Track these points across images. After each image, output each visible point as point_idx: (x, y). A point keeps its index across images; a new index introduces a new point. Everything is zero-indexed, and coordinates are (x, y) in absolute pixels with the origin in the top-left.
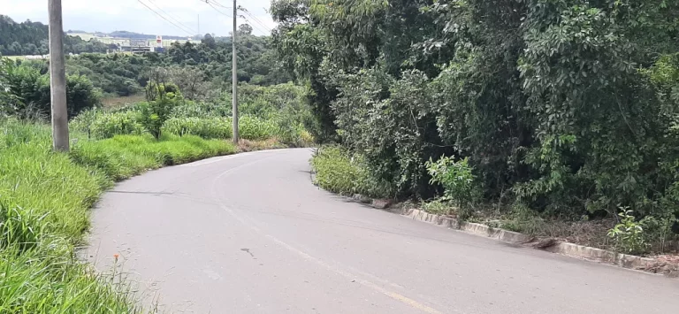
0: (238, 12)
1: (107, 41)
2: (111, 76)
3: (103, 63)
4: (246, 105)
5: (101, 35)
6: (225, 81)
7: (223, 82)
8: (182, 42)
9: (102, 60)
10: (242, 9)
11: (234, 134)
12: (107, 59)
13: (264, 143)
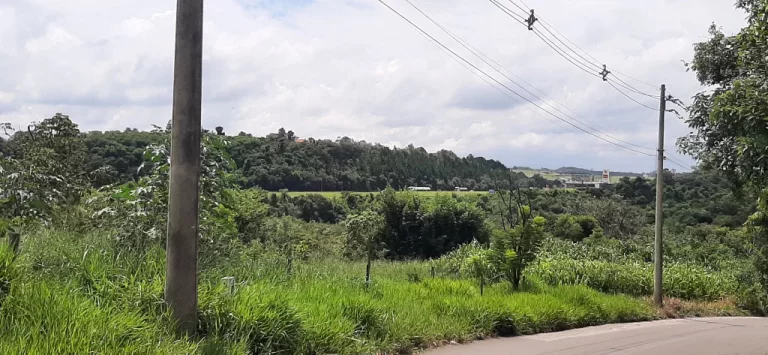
0: (669, 105)
1: (550, 178)
2: (546, 214)
3: (540, 200)
4: (689, 248)
5: (547, 171)
6: (681, 222)
7: (677, 224)
8: (633, 178)
9: (540, 197)
10: (674, 101)
11: (655, 288)
12: (546, 195)
13: (710, 305)
